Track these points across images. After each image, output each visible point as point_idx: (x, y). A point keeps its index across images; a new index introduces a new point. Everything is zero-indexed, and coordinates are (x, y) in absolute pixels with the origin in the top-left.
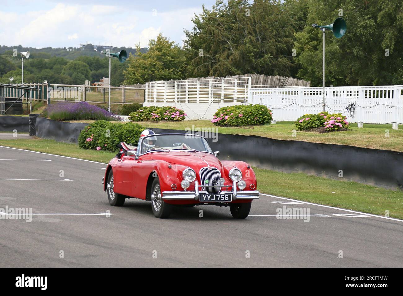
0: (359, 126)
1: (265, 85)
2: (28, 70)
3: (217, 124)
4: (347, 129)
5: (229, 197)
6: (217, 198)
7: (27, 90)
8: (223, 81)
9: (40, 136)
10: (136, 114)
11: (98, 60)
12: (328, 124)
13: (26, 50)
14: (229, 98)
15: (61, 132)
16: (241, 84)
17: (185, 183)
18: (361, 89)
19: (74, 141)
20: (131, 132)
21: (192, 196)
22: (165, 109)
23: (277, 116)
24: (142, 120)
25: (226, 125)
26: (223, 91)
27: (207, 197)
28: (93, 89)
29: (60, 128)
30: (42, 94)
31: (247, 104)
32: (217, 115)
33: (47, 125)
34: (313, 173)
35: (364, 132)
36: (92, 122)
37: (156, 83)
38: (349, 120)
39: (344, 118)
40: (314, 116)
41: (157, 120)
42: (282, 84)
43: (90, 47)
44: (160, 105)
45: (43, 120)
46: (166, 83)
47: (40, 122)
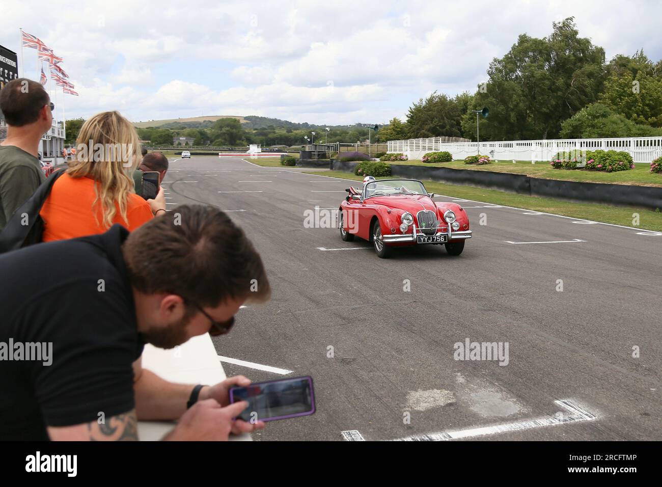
0: (496, 161)
1: (448, 141)
2: (329, 137)
3: (424, 161)
4: (490, 163)
5: (445, 238)
6: (433, 239)
7: (329, 147)
8: (427, 140)
9: (335, 170)
10: (383, 158)
11: (364, 131)
12: (481, 161)
13: (327, 127)
14: (430, 149)
15: (345, 168)
16: (436, 142)
17: (404, 226)
18: (497, 143)
19: (352, 172)
20: (381, 166)
21: (411, 239)
22: (398, 154)
23: (454, 157)
24: (386, 161)
25: (429, 162)
26: (427, 145)
27: (424, 240)
28: (361, 146)
29: (345, 165)
30: (336, 149)
31: (439, 151)
32: (424, 157)
33: (339, 164)
34: (473, 186)
35: (498, 165)
36: (361, 162)
37: (393, 142)
38: (491, 159)
39: (489, 158)
40: (473, 157)
41: (394, 160)
42: (457, 141)
43: (360, 125)
44: (395, 153)
45: (337, 161)
46: (398, 141)
47: (335, 163)
